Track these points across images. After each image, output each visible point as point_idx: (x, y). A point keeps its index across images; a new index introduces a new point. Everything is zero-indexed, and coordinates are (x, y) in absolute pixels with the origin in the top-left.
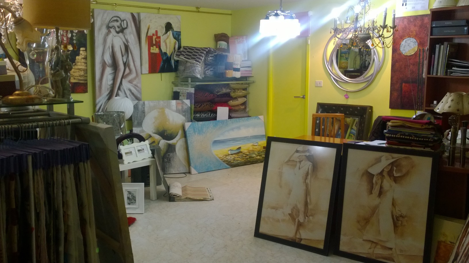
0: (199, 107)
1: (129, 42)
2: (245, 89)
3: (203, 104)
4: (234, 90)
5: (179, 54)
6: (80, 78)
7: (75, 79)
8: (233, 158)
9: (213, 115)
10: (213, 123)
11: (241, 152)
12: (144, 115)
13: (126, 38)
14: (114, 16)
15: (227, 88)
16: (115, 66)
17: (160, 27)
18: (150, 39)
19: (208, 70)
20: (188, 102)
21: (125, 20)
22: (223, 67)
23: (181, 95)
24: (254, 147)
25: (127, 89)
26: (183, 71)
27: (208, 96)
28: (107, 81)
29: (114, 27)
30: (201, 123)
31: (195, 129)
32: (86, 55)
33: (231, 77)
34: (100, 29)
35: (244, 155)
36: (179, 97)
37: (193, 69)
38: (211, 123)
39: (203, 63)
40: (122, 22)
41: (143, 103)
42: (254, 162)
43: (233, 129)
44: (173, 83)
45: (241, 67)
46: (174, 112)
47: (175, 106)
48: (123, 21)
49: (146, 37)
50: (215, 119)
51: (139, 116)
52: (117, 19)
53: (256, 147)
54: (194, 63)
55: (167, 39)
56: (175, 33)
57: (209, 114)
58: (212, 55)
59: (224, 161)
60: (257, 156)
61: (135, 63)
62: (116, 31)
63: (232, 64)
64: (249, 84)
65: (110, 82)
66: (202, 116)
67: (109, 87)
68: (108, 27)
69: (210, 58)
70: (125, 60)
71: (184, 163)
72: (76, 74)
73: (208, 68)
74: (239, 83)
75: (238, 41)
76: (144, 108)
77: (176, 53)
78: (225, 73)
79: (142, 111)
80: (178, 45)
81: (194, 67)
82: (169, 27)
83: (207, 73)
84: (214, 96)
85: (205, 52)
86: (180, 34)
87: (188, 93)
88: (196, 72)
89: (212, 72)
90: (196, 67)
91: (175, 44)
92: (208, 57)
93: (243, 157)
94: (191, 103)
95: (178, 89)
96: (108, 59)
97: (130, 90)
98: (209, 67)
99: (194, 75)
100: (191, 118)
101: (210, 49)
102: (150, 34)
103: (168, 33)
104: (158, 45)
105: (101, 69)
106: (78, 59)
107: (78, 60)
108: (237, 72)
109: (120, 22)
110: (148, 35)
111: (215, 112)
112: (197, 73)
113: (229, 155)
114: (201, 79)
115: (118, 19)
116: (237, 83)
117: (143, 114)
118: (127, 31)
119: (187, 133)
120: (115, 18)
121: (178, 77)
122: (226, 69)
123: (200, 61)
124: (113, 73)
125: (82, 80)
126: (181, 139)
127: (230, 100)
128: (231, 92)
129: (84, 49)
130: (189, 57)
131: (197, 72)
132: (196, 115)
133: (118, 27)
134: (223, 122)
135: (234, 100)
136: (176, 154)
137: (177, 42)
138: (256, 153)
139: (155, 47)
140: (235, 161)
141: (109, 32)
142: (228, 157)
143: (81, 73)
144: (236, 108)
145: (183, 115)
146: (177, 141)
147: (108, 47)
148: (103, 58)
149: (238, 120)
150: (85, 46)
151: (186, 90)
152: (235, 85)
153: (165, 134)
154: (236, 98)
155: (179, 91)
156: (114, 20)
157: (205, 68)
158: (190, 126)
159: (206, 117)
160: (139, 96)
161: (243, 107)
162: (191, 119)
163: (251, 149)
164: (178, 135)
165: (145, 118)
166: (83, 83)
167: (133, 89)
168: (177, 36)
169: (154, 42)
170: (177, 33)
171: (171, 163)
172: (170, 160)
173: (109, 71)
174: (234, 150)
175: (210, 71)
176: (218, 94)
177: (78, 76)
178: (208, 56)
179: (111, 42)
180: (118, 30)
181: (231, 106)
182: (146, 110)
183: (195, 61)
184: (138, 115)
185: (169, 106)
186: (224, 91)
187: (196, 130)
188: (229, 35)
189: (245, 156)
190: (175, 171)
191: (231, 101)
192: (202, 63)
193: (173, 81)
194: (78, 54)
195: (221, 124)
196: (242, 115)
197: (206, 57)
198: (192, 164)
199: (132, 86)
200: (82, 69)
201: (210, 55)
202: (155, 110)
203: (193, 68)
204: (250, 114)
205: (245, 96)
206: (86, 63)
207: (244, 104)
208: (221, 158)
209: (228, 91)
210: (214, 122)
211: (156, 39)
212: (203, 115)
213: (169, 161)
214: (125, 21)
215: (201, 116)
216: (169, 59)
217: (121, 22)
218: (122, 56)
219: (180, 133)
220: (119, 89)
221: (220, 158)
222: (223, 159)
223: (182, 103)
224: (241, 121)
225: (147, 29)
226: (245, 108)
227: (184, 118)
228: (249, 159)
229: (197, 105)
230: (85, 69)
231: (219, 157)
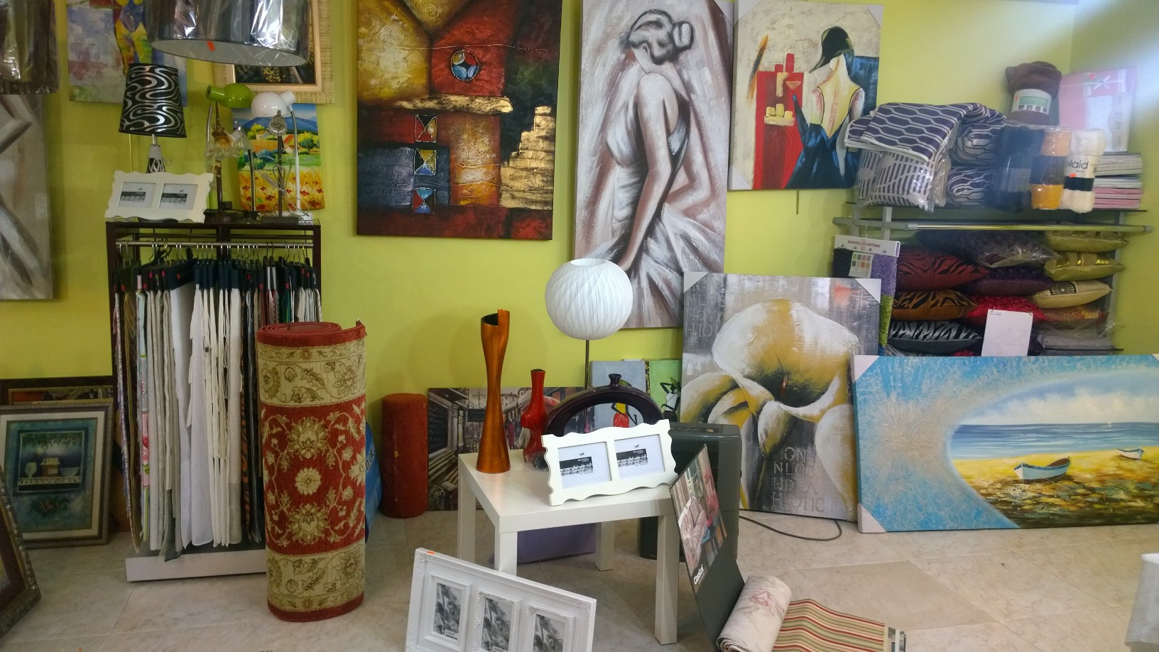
0: (915, 306)
1: (694, 92)
2: (1107, 254)
3: (931, 297)
4: (1064, 254)
5: (860, 127)
6: (529, 197)
7: (513, 197)
8: (1032, 494)
9: (966, 337)
10: (964, 364)
11: (1068, 478)
12: (722, 317)
13: (686, 76)
14: (648, 10)
15: (1034, 247)
16: (641, 161)
17: (806, 44)
18: (763, 81)
19: (964, 181)
20: (873, 287)
21: (688, 23)
22: (1026, 173)
23: (856, 260)
24: (1124, 464)
25: (676, 234)
26: (871, 183)
27: (951, 270)
28: (613, 208)
29: (646, 44)
30: (914, 360)
31: (891, 377)
32: (554, 130)
33: (1053, 208)
34: (599, 50)
35: (1081, 491)
36: (849, 268)
37: (904, 177)
38: (956, 364)
39: (944, 156)
40: (676, 30)
41: (722, 282)
42: (1118, 520)
43: (1041, 394)
44: (836, 221)
45: (1097, 177)
46: (820, 314)
47: (827, 295)
48: (680, 24)
49: (752, 77)
50: (975, 349)
51: (705, 318)
52: (659, 18)
53: (1133, 465)
54: (910, 157)
55: (824, 82)
56: (857, 63)
57: (954, 333)
58: (985, 131)
59: (994, 503)
60: (1135, 497)
61: (710, 155)
62: (652, 56)
63: (1061, 163)
64: (1124, 236)
65: (623, 212)
66: (925, 337)
67: (617, 225)
68: (628, 45)
69: (975, 141)
70: (676, 146)
71: (839, 487)
72: (518, 185)
73: (965, 176)
74: (1083, 232)
75: (1095, 88)
76: (724, 294)
77: (852, 126)
78: (1030, 194)
79: (717, 304)
80: (866, 103)
81: (906, 171)
82: (835, 42)
83: (958, 191)
84: (976, 271)
85: (954, 120)
86: (877, 67)
87: (877, 256)
88: (913, 185)
89: (976, 190)
90: (914, 171)
91: (855, 96)
92: (966, 139)
93: (1077, 494)
94: (884, 291)
95: (849, 242)
96: (619, 140)
97: (687, 239)
98: (970, 172)
99: (905, 196)
100: (880, 339)
101: (975, 109)
102: (767, 65)
103: (833, 62)
104: (793, 101)
105: (596, 171)
106: (528, 140)
107: (526, 142)
108: (1078, 193)
109: (668, 27)
110: (761, 68)
111: (980, 327)
112: (914, 190)
113: (1017, 482)
114: (928, 213)
115: (664, 19)
116: (1076, 232)
117: (719, 315)
118: (689, 58)
119: (859, 390)
120: (653, 17)
121: (854, 203)
122: (1035, 180)
123: (931, 148)
124: (634, 183)
125: (536, 202)
126: (836, 408)
127: (1042, 289)
128: (1045, 260)
129: (546, 109)
130: (895, 138)
131: (918, 189)
132: (901, 332)
133: (661, 44)
134: (1004, 365)
135: (1059, 289)
136: (815, 452)
137: (862, 93)
138: (1131, 487)
139: (780, 107)
140: (1040, 506)
141: (630, 58)
142: (1013, 488)
143: (534, 181)
144: (1066, 317)
145: (852, 329)
146: (823, 412)
147: (623, 105)
148: (602, 137)
149: (1068, 362)
150: (551, 101)
151: (872, 247)
152: (1066, 239)
153: (784, 384)
154: (1067, 284)
155: (849, 247)
156: (649, 23)
157: (949, 177)
158: (871, 369)
159: (939, 340)
160: (714, 256)
161: (1094, 315)
162: (880, 345)
163: (1111, 468)
164: (827, 394)
165: (725, 326)
166: (539, 211)
167: (695, 235)
168: (862, 73)
169: (779, 92)
170: (864, 61)
171: (793, 480)
172: (791, 470)
173: (619, 177)
174: (1039, 468)
175: (971, 185)
176: (994, 266)
177: (524, 191)
178: (966, 135)
179: (635, 91)
180: (658, 52)
181: (1041, 309)
182: (730, 300)
183: (911, 151)
184: (702, 315)
185: (806, 297)
186: (1021, 255)
187: (892, 383)
188: (1063, 67)
189: (1084, 495)
190: (805, 509)
191: (1048, 293)
192: (938, 156)
193: (839, 215)
194: (529, 127)
195: (995, 370)
196: (1086, 344)
197: (960, 140)
198: (867, 498)
199: (695, 225)
200: (537, 168)
201: (976, 131)
202: (759, 306)
203: (902, 174)
204: (1120, 342)
205: (1106, 279)
206: (553, 153)
207: (1100, 304)
208: (983, 491)
209: (1037, 256)
210: (967, 362)
211: (787, 82)
212: (928, 334)
213: (789, 471)
214: (685, 28)
215: (921, 336)
216: (828, 145)
217: (673, 29)
218: (669, 134)
219: (836, 385)
220: (650, 232)
221: (978, 488)
222: (990, 495)
223: (852, 289)
224: (1079, 365)
225: (758, 48)
226: (1103, 319)
227: (854, 338)
228: (1097, 506)
229: (908, 297)
230: (547, 170)
231: (975, 487)
